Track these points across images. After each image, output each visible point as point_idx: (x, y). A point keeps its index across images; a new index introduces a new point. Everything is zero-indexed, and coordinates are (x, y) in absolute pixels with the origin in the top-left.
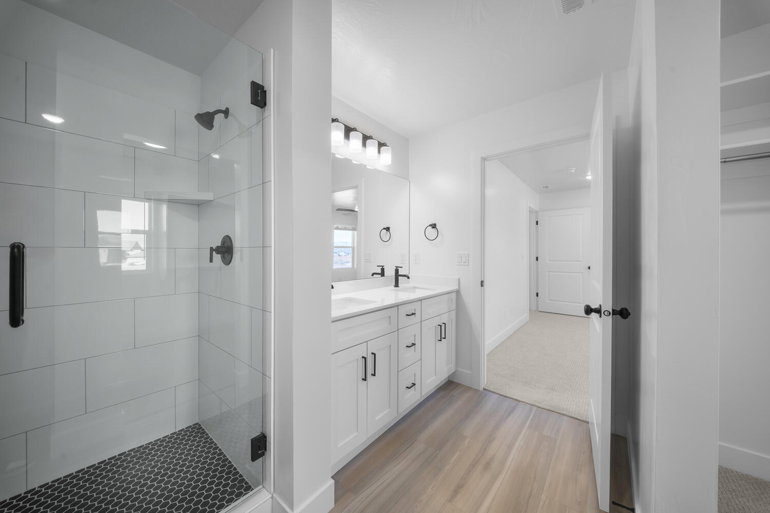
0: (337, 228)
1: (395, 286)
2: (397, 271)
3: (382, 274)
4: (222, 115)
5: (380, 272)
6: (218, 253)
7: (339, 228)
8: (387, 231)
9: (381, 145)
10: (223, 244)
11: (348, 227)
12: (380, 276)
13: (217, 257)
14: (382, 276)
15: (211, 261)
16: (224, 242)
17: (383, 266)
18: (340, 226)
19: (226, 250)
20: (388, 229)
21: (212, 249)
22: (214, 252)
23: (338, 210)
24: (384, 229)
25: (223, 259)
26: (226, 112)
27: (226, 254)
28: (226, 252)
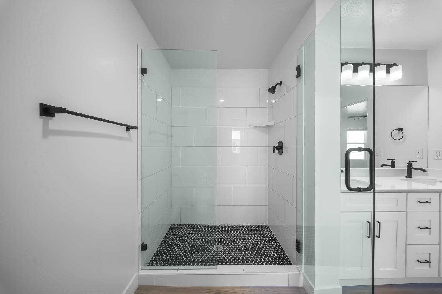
0: (350, 130)
1: (407, 177)
2: (410, 165)
3: (393, 165)
4: (279, 85)
5: (390, 164)
6: (277, 149)
7: (352, 129)
8: (399, 131)
9: (389, 66)
10: (279, 145)
11: (360, 128)
12: (390, 167)
13: (276, 151)
14: (392, 168)
15: (274, 153)
16: (279, 144)
17: (393, 160)
18: (352, 128)
19: (280, 148)
20: (400, 130)
21: (274, 148)
22: (275, 149)
23: (351, 117)
24: (396, 130)
25: (279, 152)
26: (280, 84)
27: (280, 150)
28: (280, 149)
